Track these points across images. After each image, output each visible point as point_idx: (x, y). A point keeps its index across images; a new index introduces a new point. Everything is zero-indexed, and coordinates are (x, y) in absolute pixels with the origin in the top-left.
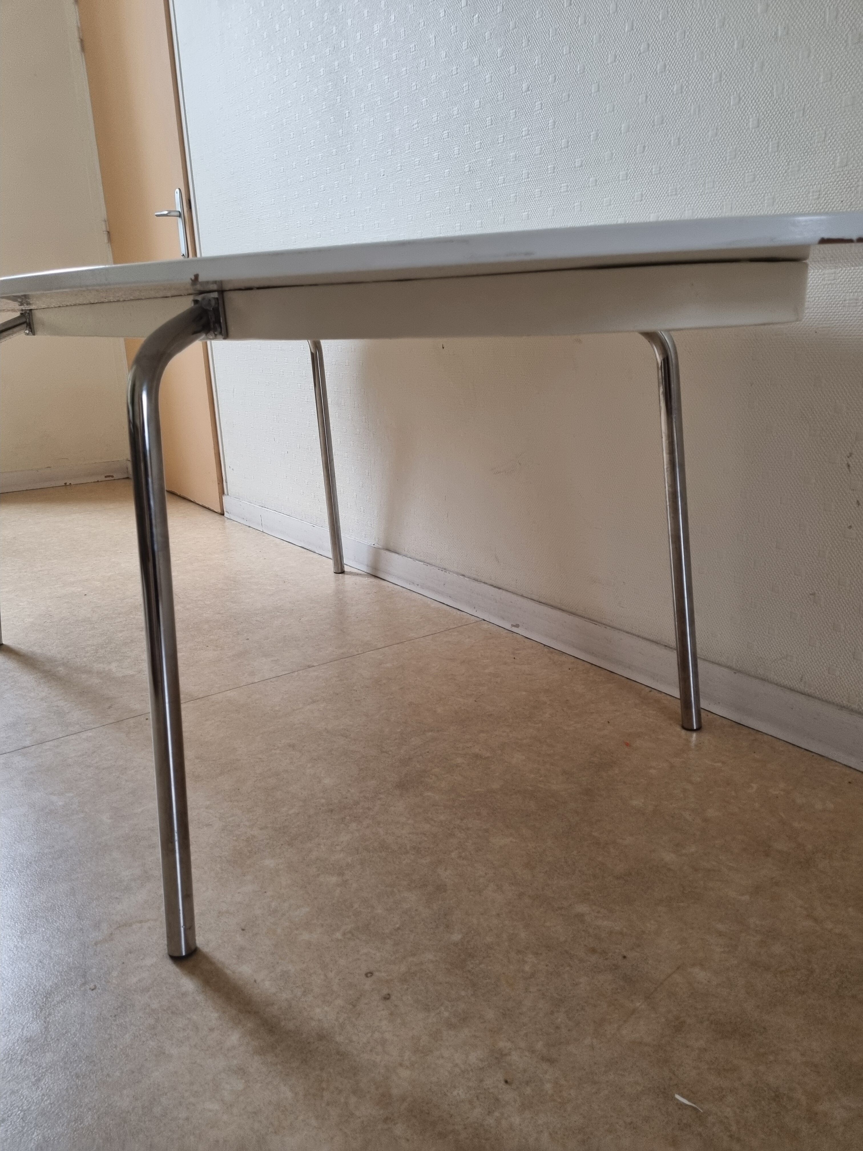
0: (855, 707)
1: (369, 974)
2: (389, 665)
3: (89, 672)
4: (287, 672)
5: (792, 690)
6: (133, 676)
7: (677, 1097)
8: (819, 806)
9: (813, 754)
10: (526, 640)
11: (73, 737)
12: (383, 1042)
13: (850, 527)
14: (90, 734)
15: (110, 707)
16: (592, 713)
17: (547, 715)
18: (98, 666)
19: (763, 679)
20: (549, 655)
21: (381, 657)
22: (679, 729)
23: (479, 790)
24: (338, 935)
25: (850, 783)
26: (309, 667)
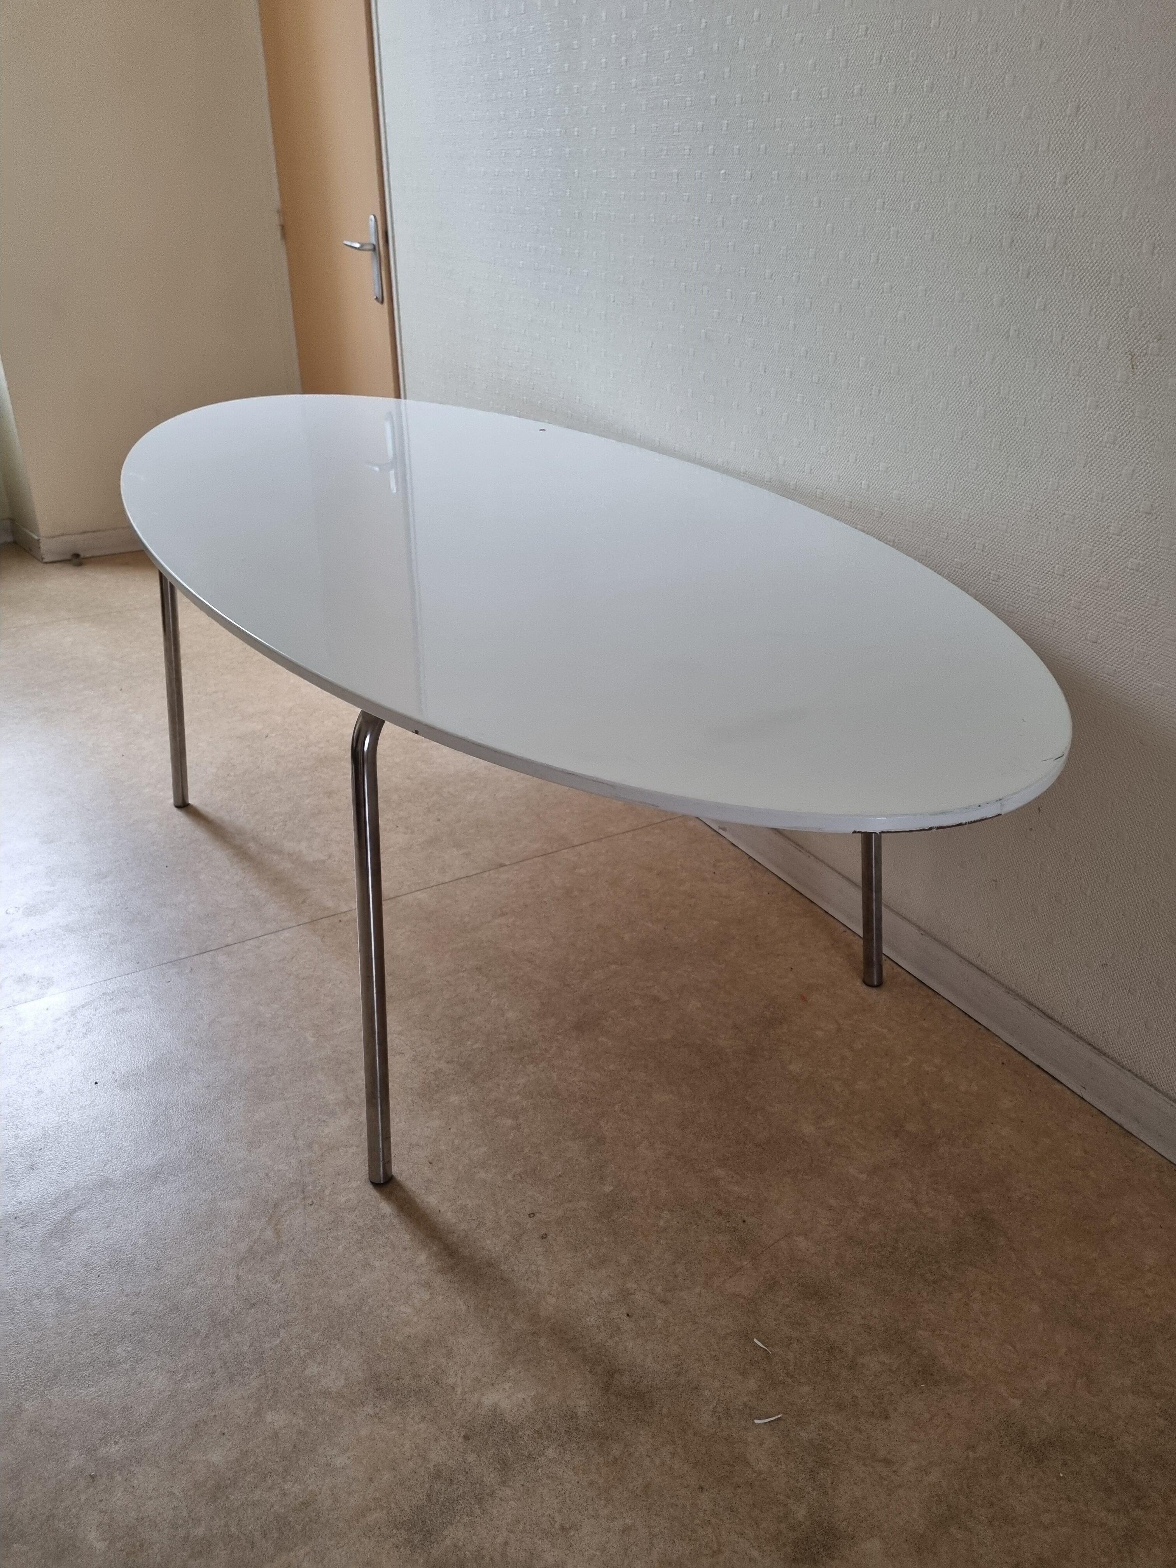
0: (1021, 992)
1: (532, 1215)
2: (582, 871)
3: (280, 852)
4: (478, 872)
5: (970, 963)
6: (323, 862)
7: (755, 1340)
8: (963, 1088)
9: (980, 1027)
10: (731, 847)
11: (272, 936)
12: (538, 1274)
13: (1031, 829)
14: (288, 935)
15: (304, 902)
16: (778, 955)
17: (732, 954)
18: (289, 846)
19: (946, 946)
20: (752, 872)
21: (576, 858)
22: (859, 983)
23: (650, 1039)
24: (509, 1177)
25: (1003, 1064)
26: (502, 865)
